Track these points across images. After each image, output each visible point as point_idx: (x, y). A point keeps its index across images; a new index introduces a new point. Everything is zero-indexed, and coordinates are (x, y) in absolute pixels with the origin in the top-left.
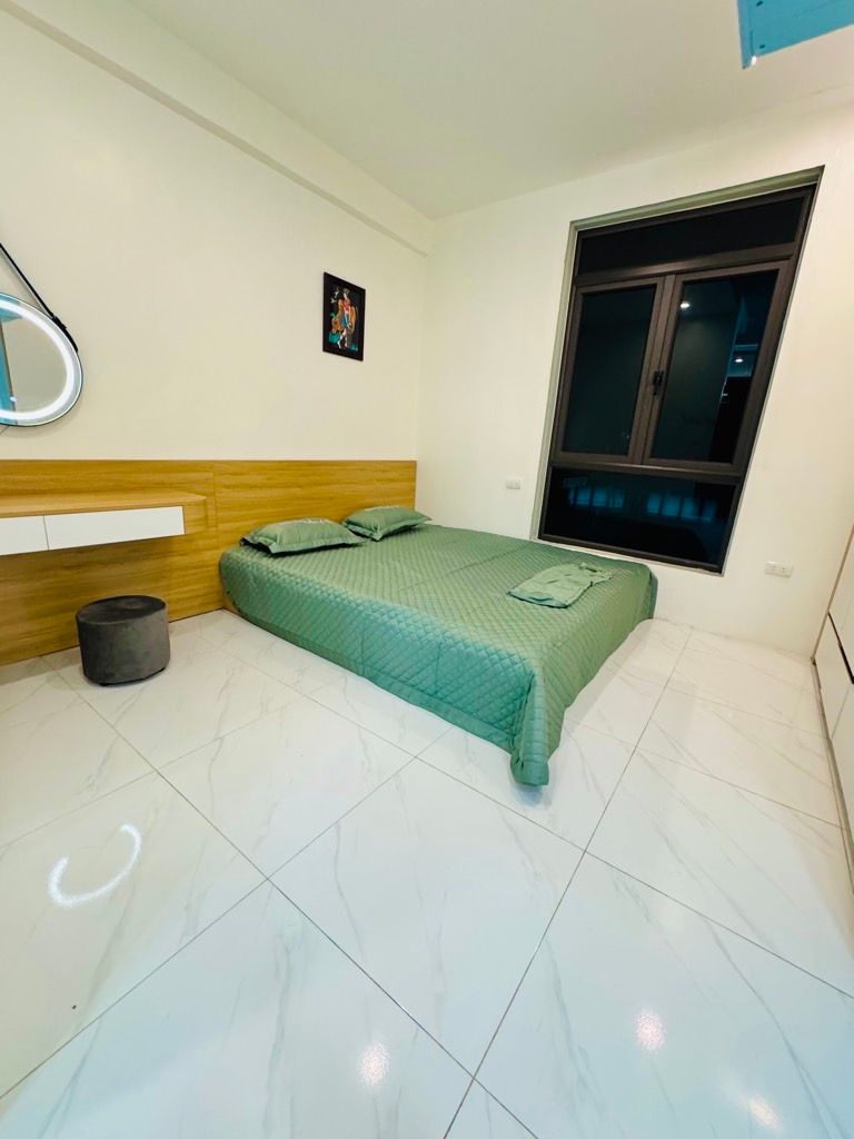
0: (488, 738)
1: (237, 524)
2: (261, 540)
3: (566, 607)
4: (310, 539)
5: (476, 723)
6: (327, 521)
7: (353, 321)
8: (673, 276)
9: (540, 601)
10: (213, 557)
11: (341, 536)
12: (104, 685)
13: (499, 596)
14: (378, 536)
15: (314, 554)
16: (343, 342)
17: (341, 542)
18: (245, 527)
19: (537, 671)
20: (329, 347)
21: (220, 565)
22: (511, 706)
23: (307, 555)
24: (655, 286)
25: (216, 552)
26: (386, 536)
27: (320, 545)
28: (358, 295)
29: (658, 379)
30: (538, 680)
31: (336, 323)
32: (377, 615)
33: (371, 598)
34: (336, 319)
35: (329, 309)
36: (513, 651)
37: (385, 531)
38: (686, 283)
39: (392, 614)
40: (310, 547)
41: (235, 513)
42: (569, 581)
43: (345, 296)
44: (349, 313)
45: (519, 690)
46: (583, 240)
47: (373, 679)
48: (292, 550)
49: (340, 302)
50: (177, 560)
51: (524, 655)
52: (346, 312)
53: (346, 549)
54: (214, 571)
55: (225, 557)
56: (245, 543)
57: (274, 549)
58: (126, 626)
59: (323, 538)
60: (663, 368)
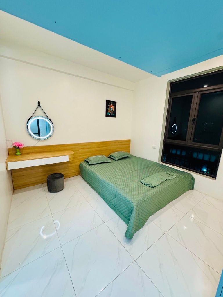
0: (124, 221)
1: (83, 157)
2: (88, 160)
3: (153, 187)
4: (98, 161)
5: (122, 216)
6: (104, 156)
7: (113, 109)
8: (198, 93)
9: (147, 185)
10: (78, 164)
11: (106, 160)
12: (50, 192)
13: (137, 181)
14: (116, 160)
15: (99, 165)
16: (110, 114)
17: (106, 161)
18: (85, 157)
19: (135, 207)
20: (107, 116)
21: (79, 165)
22: (129, 214)
23: (97, 165)
24: (192, 95)
25: (78, 163)
26: (118, 160)
27: (100, 162)
28: (114, 103)
29: (194, 120)
30: (134, 209)
31: (109, 110)
32: (105, 184)
33: (104, 179)
34: (109, 109)
35: (107, 107)
36: (130, 200)
37: (118, 158)
38: (201, 94)
39: (108, 184)
40: (98, 163)
41: (84, 154)
42: (161, 178)
43: (111, 104)
44: (112, 108)
45: (130, 211)
46: (172, 85)
47: (103, 199)
48: (93, 163)
49: (110, 105)
50: (70, 165)
51: (133, 201)
52: (111, 107)
53: (107, 163)
54: (78, 167)
55: (81, 164)
56: (85, 161)
57: (90, 163)
58: (55, 181)
59: (102, 161)
60: (195, 117)
